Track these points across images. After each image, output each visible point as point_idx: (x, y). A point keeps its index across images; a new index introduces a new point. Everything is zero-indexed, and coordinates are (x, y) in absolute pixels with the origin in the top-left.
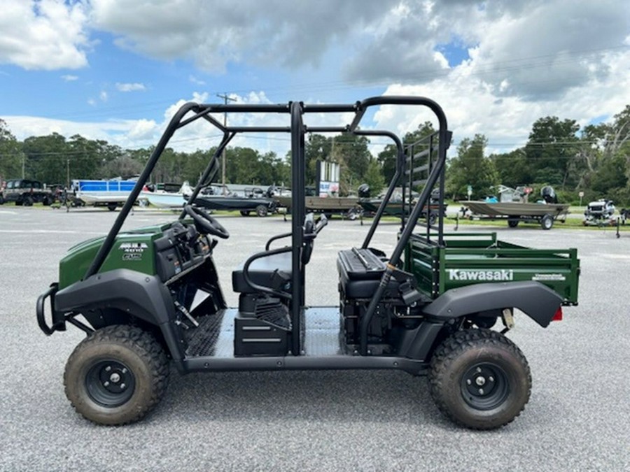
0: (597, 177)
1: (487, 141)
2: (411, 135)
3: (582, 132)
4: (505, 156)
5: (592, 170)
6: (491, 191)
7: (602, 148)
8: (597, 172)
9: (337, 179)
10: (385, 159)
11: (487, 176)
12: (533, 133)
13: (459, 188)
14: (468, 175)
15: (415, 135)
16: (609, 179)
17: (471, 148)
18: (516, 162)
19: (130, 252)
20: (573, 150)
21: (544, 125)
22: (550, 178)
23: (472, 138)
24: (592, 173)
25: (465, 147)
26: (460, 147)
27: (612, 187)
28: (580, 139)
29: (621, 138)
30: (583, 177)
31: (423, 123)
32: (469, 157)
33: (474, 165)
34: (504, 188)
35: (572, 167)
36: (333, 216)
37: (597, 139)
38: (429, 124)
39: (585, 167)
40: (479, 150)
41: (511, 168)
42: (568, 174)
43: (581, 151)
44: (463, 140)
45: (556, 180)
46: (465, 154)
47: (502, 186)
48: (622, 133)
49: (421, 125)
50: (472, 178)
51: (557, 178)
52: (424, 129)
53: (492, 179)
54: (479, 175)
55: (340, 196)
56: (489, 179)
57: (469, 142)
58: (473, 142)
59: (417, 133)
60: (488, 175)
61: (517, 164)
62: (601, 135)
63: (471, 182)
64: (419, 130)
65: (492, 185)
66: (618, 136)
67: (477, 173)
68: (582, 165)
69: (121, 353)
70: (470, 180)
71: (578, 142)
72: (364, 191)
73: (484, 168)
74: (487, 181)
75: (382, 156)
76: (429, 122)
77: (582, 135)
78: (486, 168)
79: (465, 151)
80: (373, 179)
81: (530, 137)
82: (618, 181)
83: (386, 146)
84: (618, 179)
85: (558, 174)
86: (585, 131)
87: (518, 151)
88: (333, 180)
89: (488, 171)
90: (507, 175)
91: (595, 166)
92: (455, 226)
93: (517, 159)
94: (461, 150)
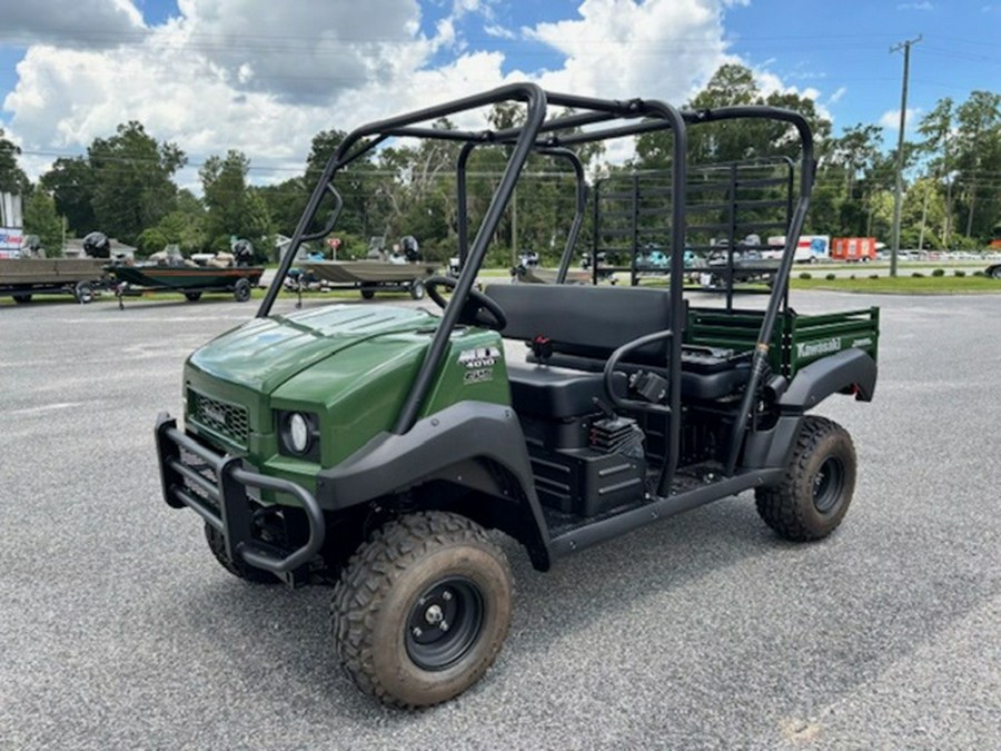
0: (408, 224)
1: (248, 162)
2: (104, 143)
3: (379, 157)
4: (272, 189)
5: (399, 214)
6: (264, 244)
7: (407, 182)
8: (406, 216)
9: (19, 223)
10: (57, 187)
11: (255, 220)
12: (314, 154)
13: (213, 240)
14: (225, 219)
15: (112, 145)
16: (422, 227)
17: (223, 173)
18: (292, 200)
19: (475, 368)
20: (373, 185)
21: (329, 142)
22: (345, 224)
23: (224, 157)
24: (399, 218)
25: (214, 170)
26: (205, 171)
27: (427, 237)
28: (379, 167)
29: (431, 169)
30: (391, 223)
31: (126, 124)
32: (222, 189)
33: (233, 202)
34: (283, 240)
35: (373, 208)
36: (35, 297)
37: (400, 168)
38: (137, 127)
39: (389, 208)
40: (238, 178)
41: (286, 207)
42: (367, 218)
43: (382, 185)
44: (209, 158)
45: (353, 226)
46: (215, 183)
47: (280, 236)
48: (431, 162)
49: (121, 127)
50: (232, 222)
51: (355, 224)
52: (128, 134)
53: (265, 226)
54: (242, 219)
55: (48, 256)
56: (260, 224)
57: (218, 163)
58: (227, 163)
59: (115, 141)
60: (258, 218)
61: (294, 203)
62: (404, 163)
63: (231, 230)
64: (120, 135)
65: (265, 234)
66: (426, 165)
67: (240, 216)
68: (385, 207)
69: (471, 559)
70: (230, 226)
71: (376, 172)
72: (98, 245)
73: (249, 207)
74: (258, 228)
75: (48, 179)
76: (137, 123)
77: (381, 162)
78: (253, 208)
79: (214, 179)
80: (44, 223)
81: (309, 160)
82: (433, 230)
83: (55, 160)
84: (434, 227)
85: (356, 219)
86: (384, 156)
87: (292, 183)
88: (10, 224)
89: (257, 212)
90: (281, 218)
91: (403, 207)
92: (297, 300)
93: (294, 194)
94: (207, 177)
